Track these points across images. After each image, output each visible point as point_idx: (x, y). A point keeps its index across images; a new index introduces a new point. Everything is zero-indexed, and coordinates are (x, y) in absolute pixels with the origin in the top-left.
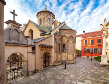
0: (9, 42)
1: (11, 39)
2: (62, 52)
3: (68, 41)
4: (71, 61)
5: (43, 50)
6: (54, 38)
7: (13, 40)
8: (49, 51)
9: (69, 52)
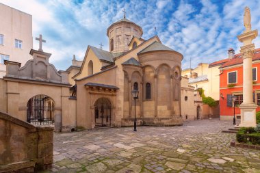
0: (30, 79)
1: (34, 75)
2: (143, 101)
3: (156, 77)
4: (162, 121)
5: (94, 94)
6: (124, 71)
7: (36, 76)
8: (110, 98)
9: (159, 99)
